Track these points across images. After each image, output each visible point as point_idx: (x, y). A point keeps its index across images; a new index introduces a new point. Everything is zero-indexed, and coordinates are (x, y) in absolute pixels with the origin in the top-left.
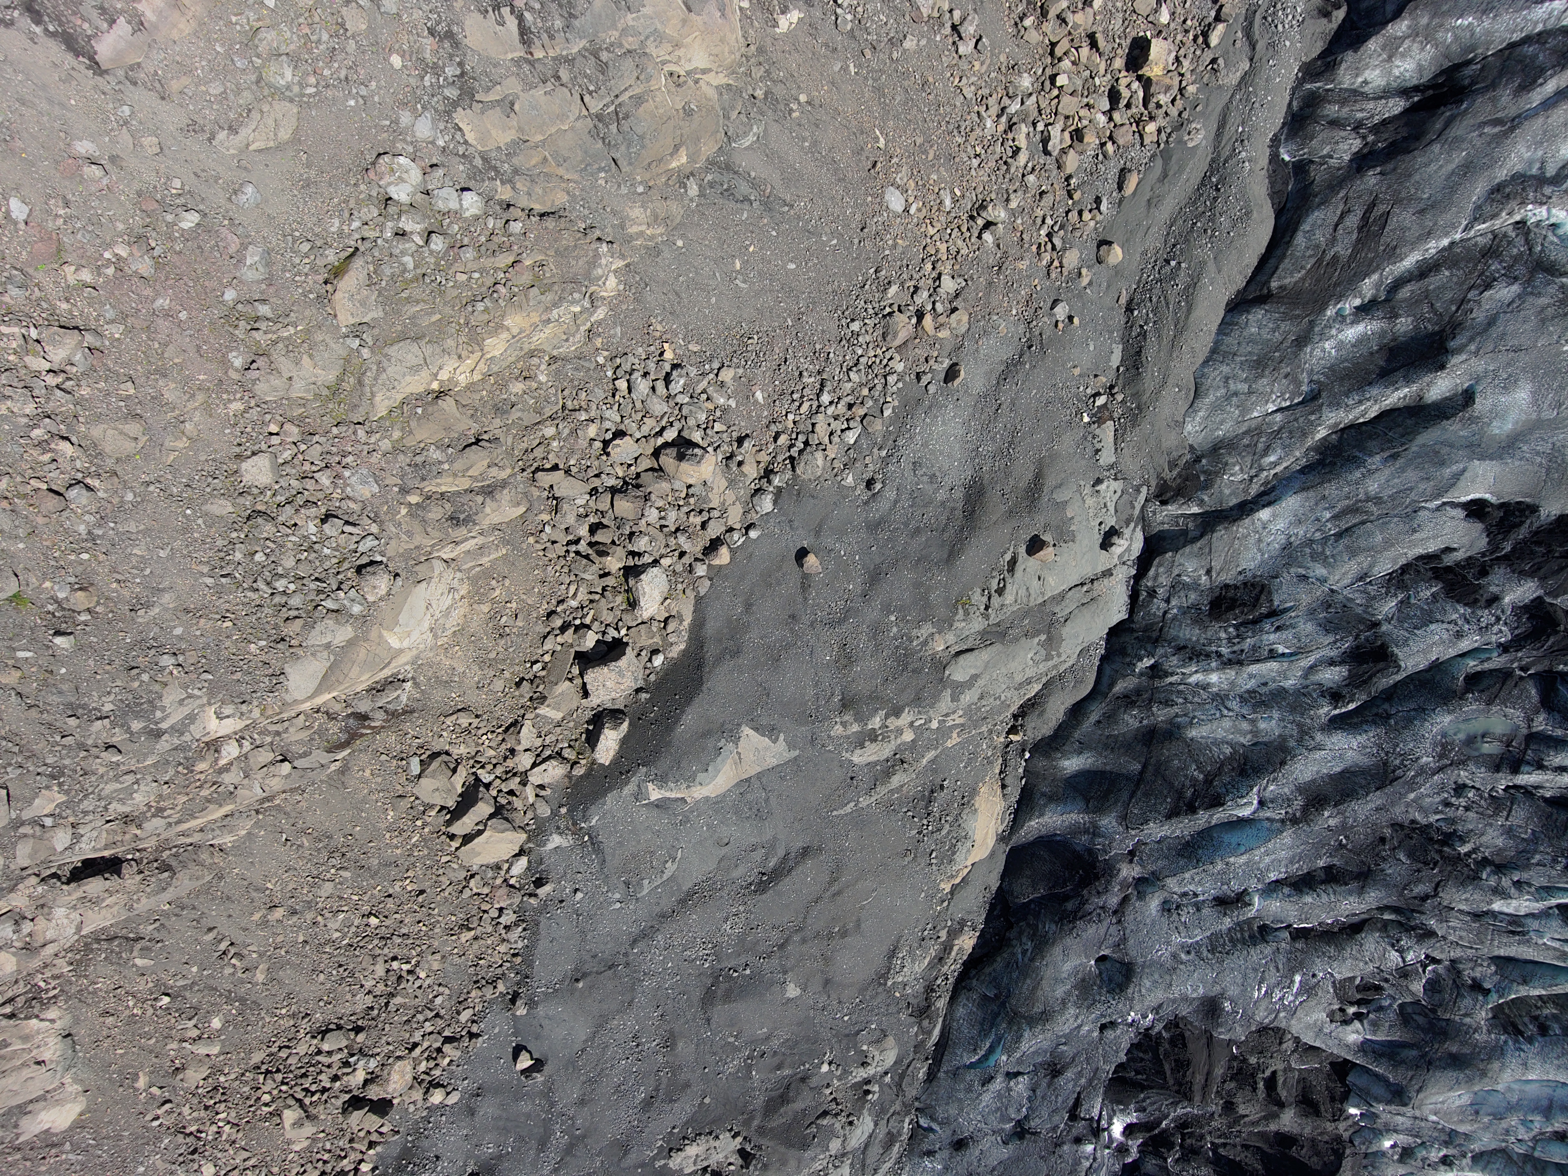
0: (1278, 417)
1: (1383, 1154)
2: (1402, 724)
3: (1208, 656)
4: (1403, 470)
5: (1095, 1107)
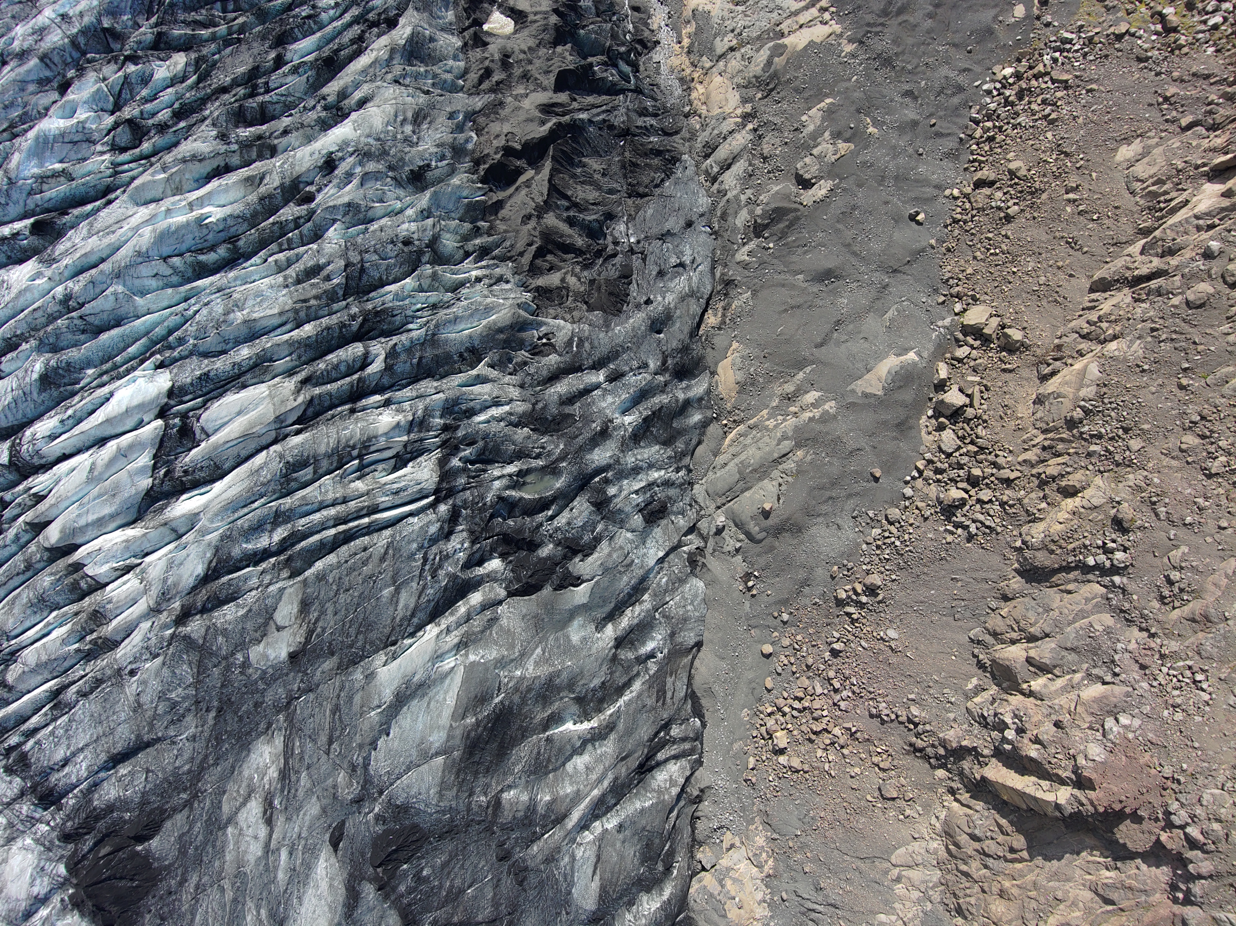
0: (668, 598)
2: (578, 476)
3: (662, 483)
4: (615, 590)
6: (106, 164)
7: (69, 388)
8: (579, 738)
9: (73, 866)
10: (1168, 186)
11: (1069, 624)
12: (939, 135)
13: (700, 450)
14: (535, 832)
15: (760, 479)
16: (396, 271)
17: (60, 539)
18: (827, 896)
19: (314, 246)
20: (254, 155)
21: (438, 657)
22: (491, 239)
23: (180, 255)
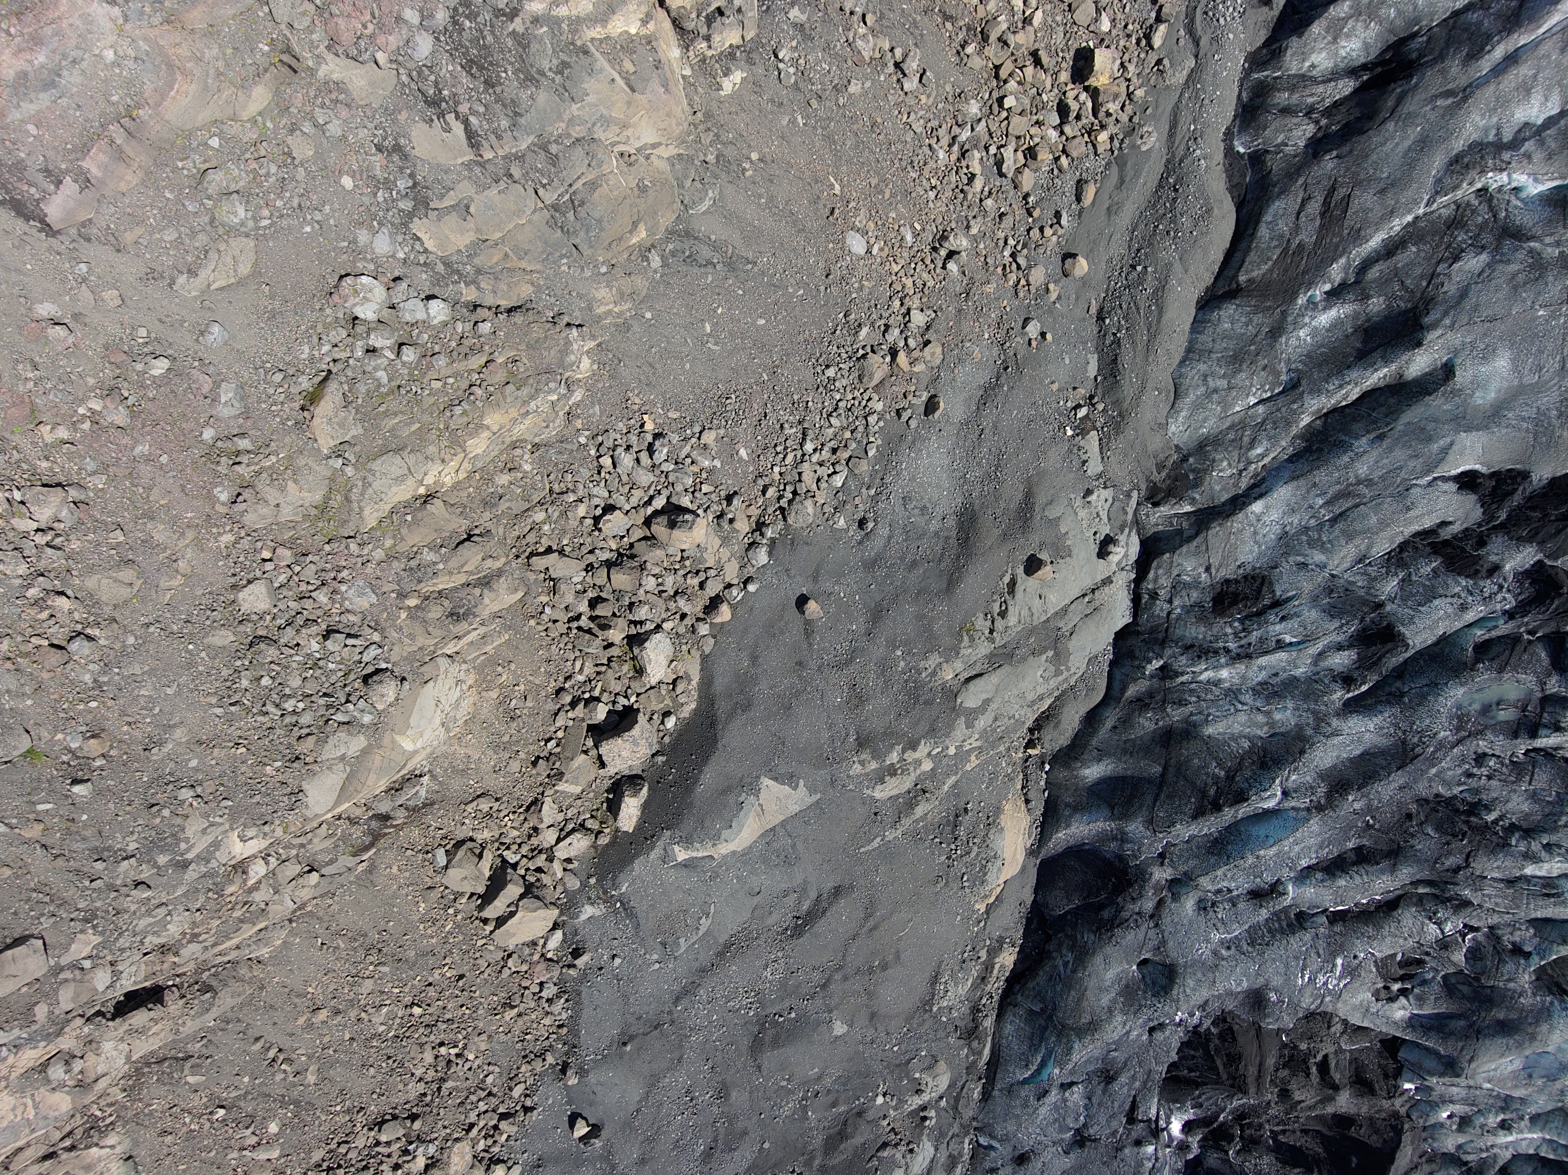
0: (1261, 409)
1: (1442, 1125)
2: (1416, 701)
3: (1216, 652)
4: (1390, 450)
5: (1152, 1108)
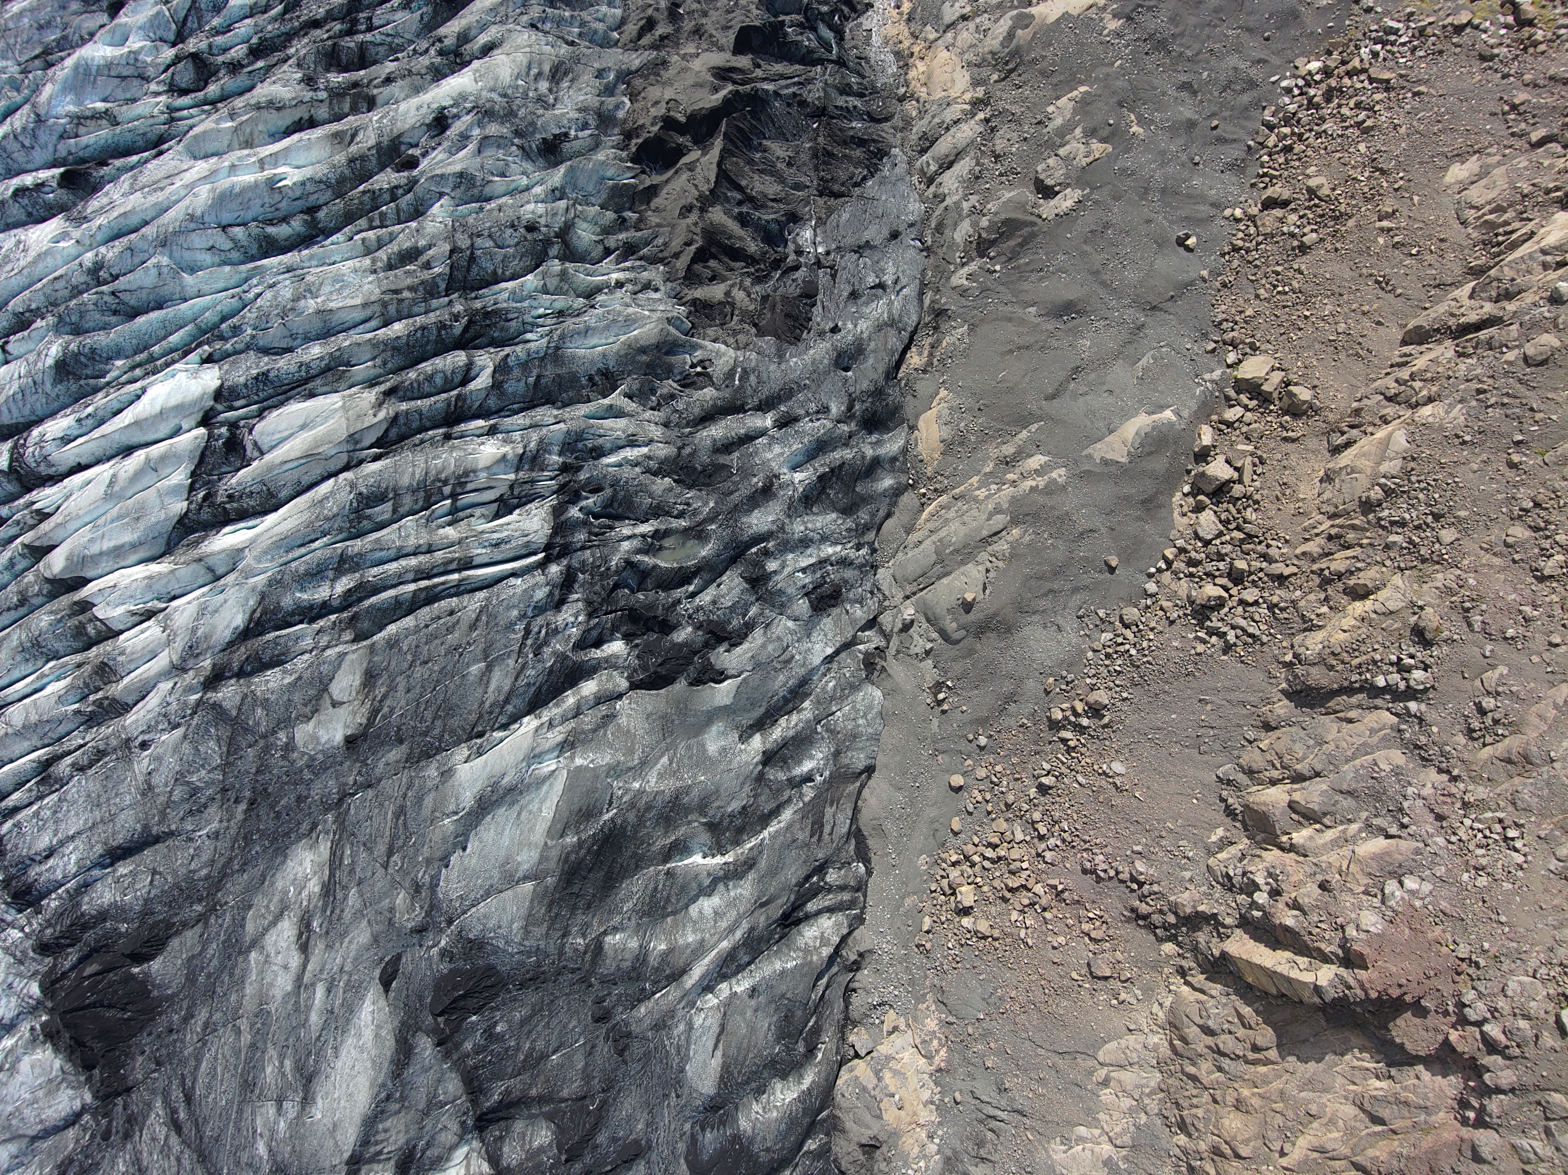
2: (730, 543)
3: (836, 562)
4: (767, 691)
6: (161, 107)
7: (92, 381)
8: (709, 874)
9: (49, 985)
10: (1509, 215)
11: (1347, 761)
12: (1222, 140)
13: (889, 524)
14: (644, 989)
15: (963, 563)
16: (515, 265)
17: (65, 569)
18: (1013, 1100)
19: (414, 224)
20: (347, 107)
21: (535, 756)
22: (639, 234)
23: (244, 224)
